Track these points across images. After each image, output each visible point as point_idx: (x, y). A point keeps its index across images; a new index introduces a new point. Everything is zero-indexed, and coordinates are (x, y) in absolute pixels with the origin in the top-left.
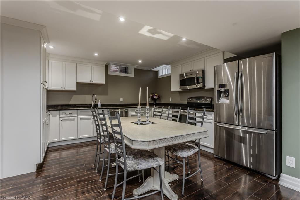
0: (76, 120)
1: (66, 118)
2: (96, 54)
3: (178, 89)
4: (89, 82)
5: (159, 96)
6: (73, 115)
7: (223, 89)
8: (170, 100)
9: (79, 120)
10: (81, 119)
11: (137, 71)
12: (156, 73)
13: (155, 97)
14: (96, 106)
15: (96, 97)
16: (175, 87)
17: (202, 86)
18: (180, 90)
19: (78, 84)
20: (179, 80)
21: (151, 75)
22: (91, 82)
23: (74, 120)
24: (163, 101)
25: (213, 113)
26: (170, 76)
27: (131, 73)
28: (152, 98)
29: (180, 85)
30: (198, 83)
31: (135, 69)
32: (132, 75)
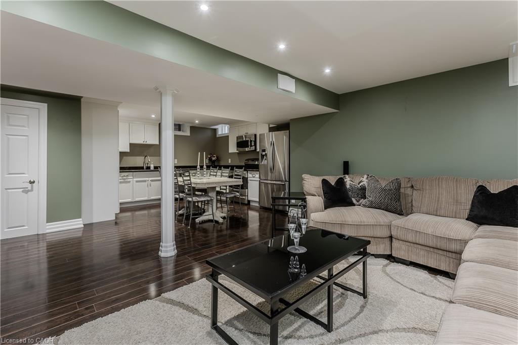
0: (131, 182)
1: (122, 180)
2: (153, 116)
3: (235, 151)
4: (142, 143)
5: (217, 157)
6: (129, 178)
7: (264, 153)
8: (230, 162)
9: (135, 182)
10: (137, 181)
11: (194, 129)
12: (215, 130)
13: (213, 159)
14: (148, 168)
15: (149, 159)
16: (233, 148)
17: (254, 149)
18: (237, 152)
19: (131, 145)
20: (236, 142)
21: (209, 134)
22: (145, 143)
23: (129, 182)
24: (222, 163)
25: (258, 172)
26: (228, 136)
27: (186, 132)
28: (210, 160)
29: (237, 147)
30: (251, 146)
31: (191, 127)
32: (188, 133)
